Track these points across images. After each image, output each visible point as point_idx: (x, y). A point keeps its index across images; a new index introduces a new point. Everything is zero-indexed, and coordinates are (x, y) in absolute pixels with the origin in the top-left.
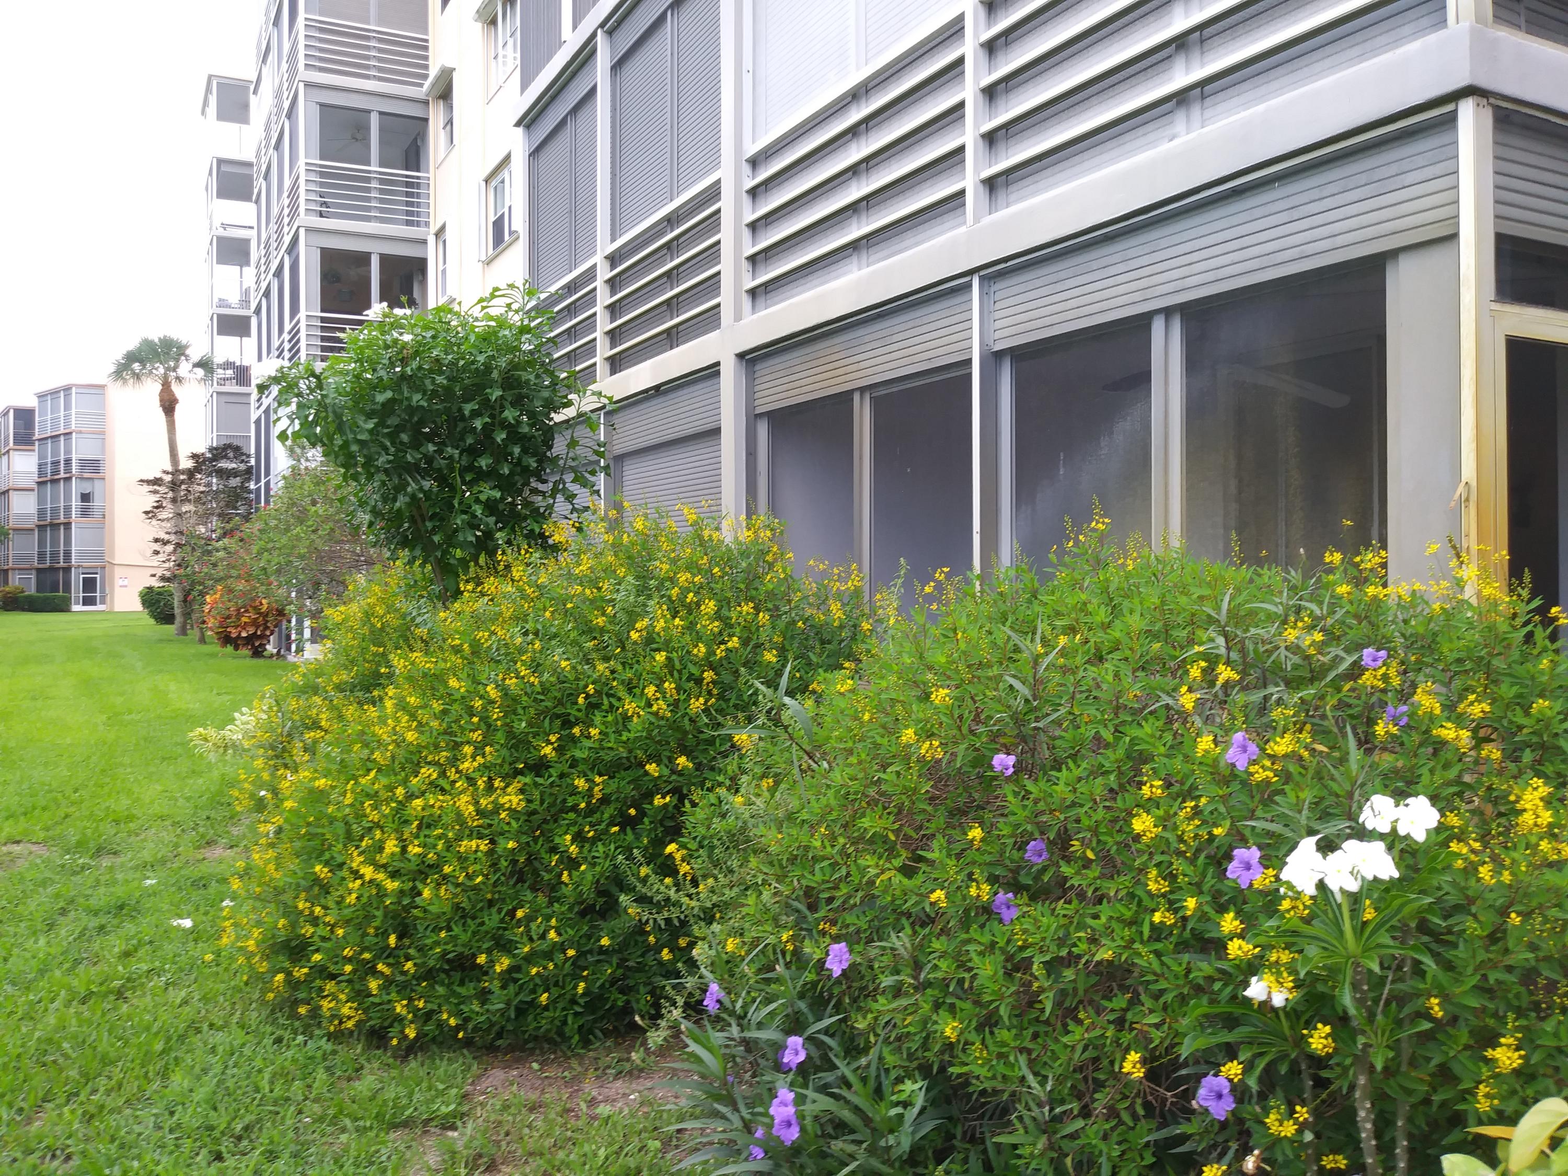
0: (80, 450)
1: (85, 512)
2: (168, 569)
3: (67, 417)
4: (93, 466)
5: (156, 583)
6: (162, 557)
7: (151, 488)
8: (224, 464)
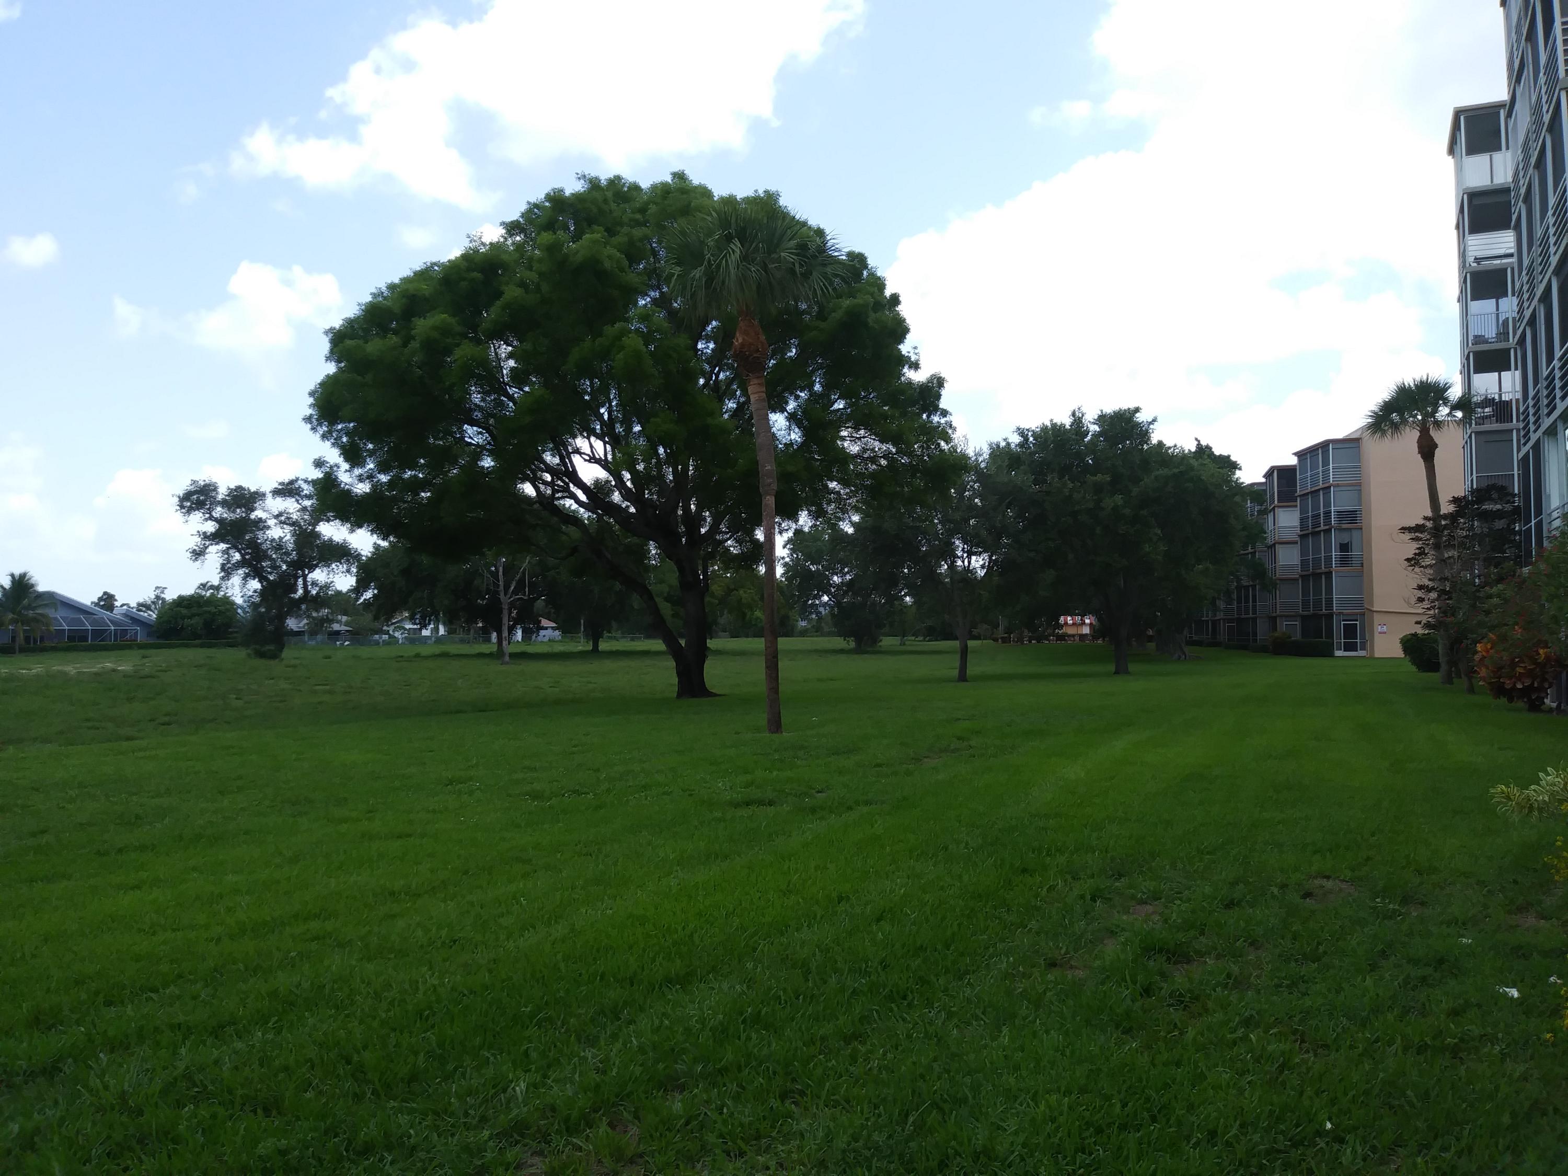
0: (1338, 503)
1: (1345, 561)
2: (1434, 617)
3: (1326, 473)
4: (1352, 518)
5: (1420, 630)
6: (1426, 604)
7: (1413, 535)
8: (1487, 506)
